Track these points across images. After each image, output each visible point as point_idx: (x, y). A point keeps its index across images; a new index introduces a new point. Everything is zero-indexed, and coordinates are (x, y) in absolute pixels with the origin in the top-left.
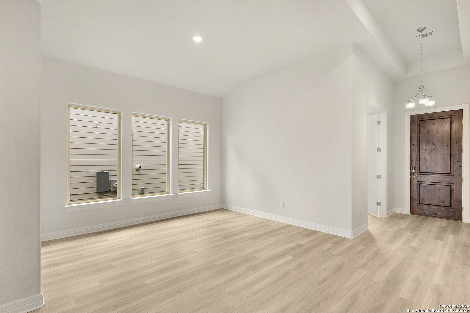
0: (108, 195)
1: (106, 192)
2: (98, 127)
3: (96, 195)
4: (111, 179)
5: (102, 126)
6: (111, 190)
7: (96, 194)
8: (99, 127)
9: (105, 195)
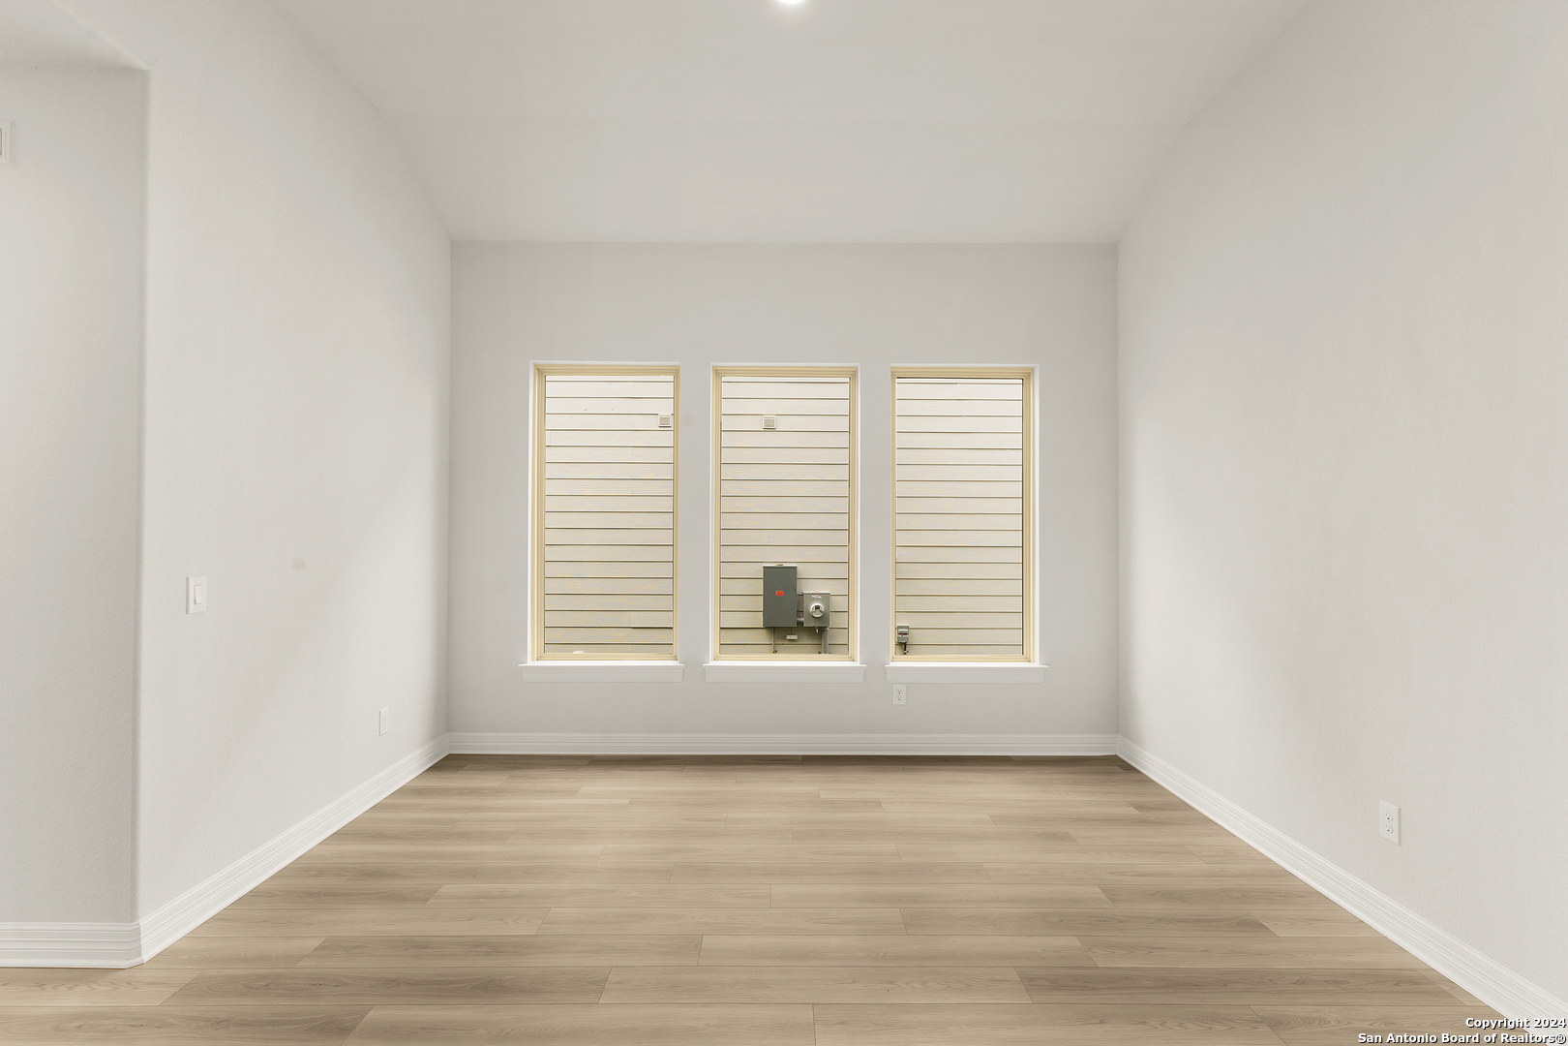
0: (795, 637)
1: (790, 630)
2: (770, 429)
3: (763, 637)
4: (806, 588)
5: (781, 424)
6: (802, 623)
7: (764, 631)
8: (773, 430)
9: (788, 637)
